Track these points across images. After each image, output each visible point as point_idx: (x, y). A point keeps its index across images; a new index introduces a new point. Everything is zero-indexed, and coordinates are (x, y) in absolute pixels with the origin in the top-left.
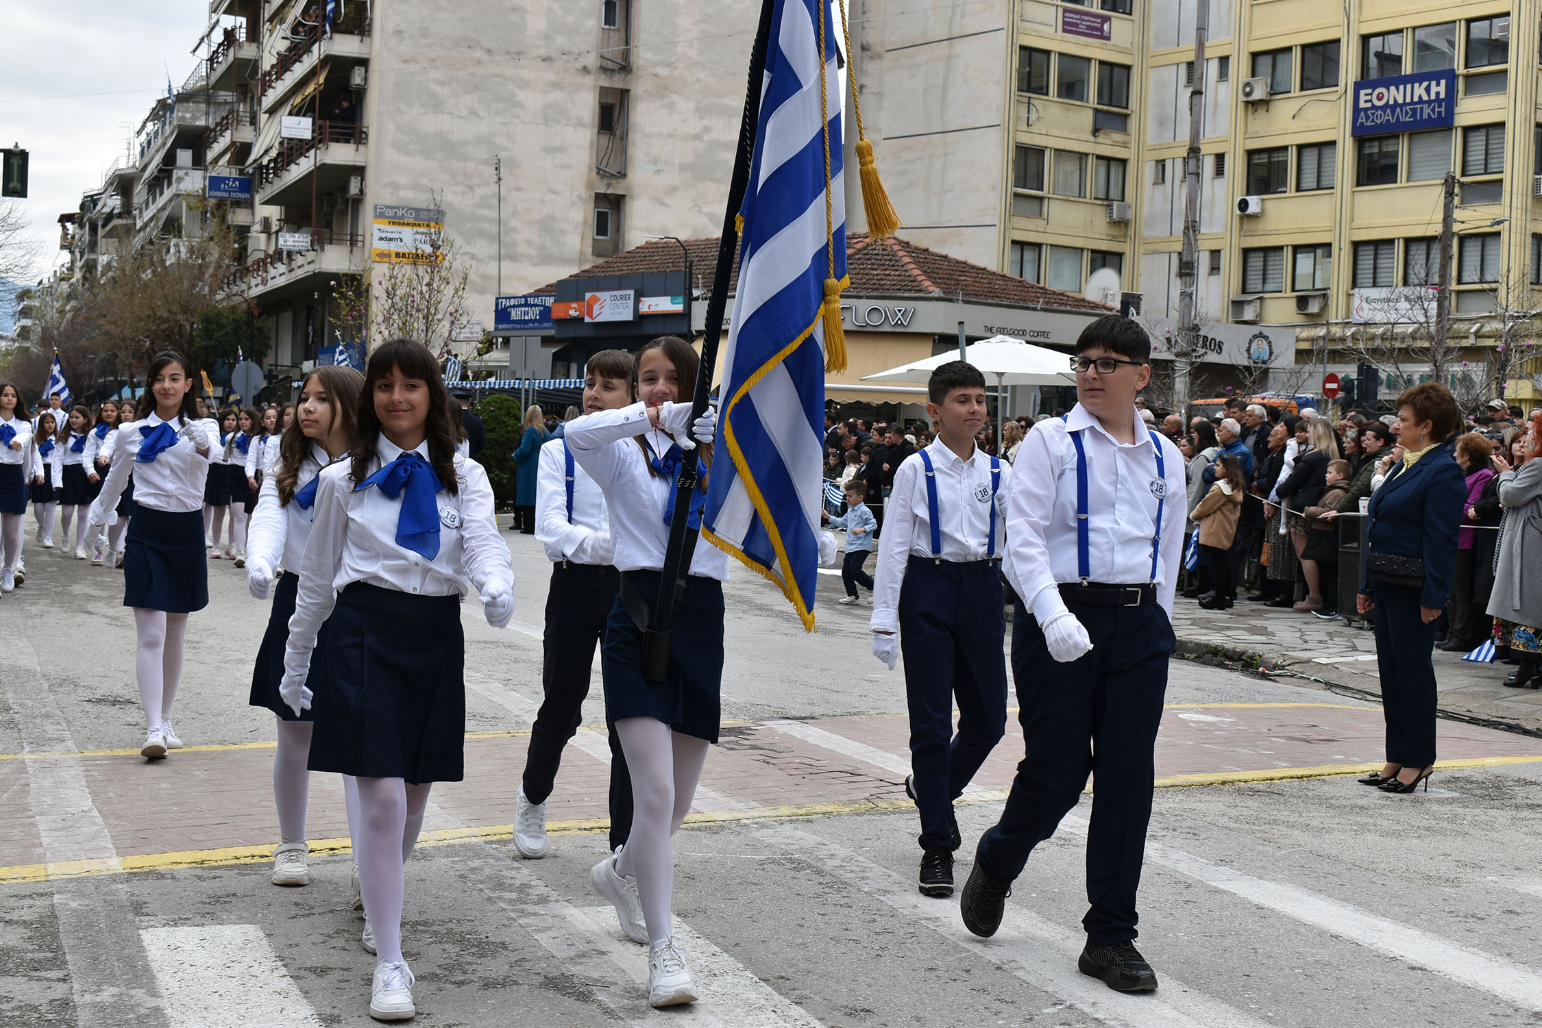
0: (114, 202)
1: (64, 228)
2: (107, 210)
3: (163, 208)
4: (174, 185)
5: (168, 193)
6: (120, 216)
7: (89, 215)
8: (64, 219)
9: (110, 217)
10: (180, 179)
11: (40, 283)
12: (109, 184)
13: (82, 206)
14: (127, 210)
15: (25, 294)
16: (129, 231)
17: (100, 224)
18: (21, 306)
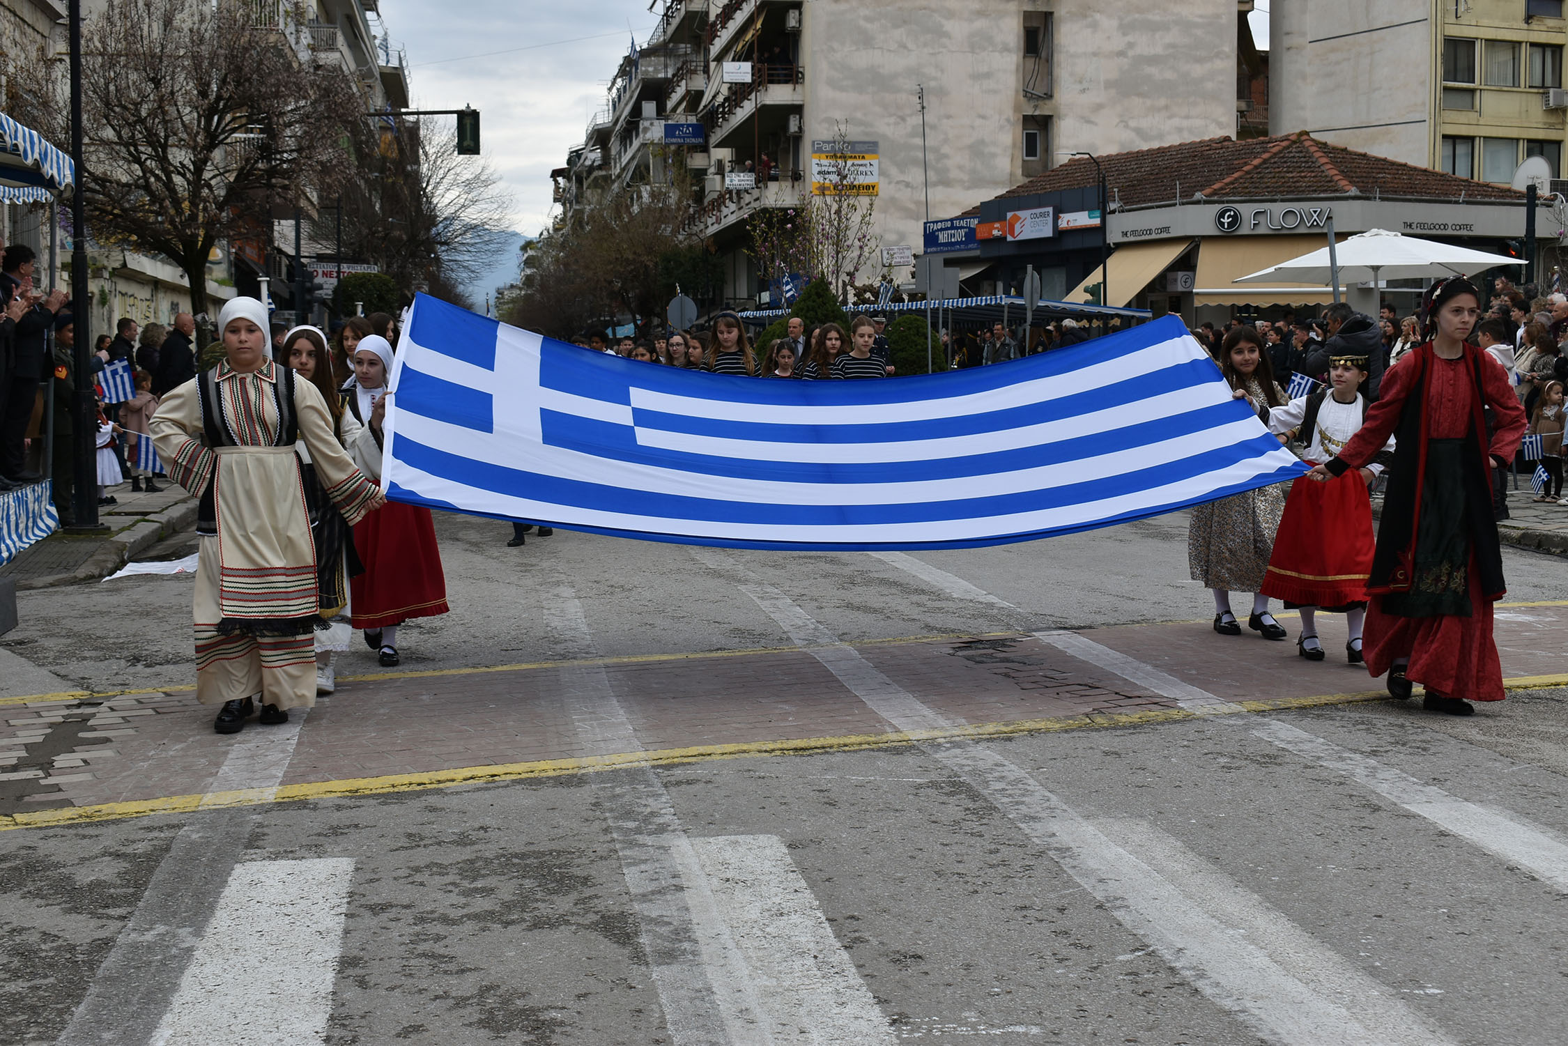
0: (595, 156)
1: (556, 182)
2: (588, 163)
3: (633, 158)
4: (641, 135)
5: (636, 143)
6: (600, 167)
7: (575, 169)
8: (556, 174)
9: (591, 169)
10: (646, 130)
11: (541, 234)
12: (589, 138)
13: (569, 162)
14: (606, 161)
15: (528, 245)
16: (607, 179)
17: (585, 175)
18: (526, 255)
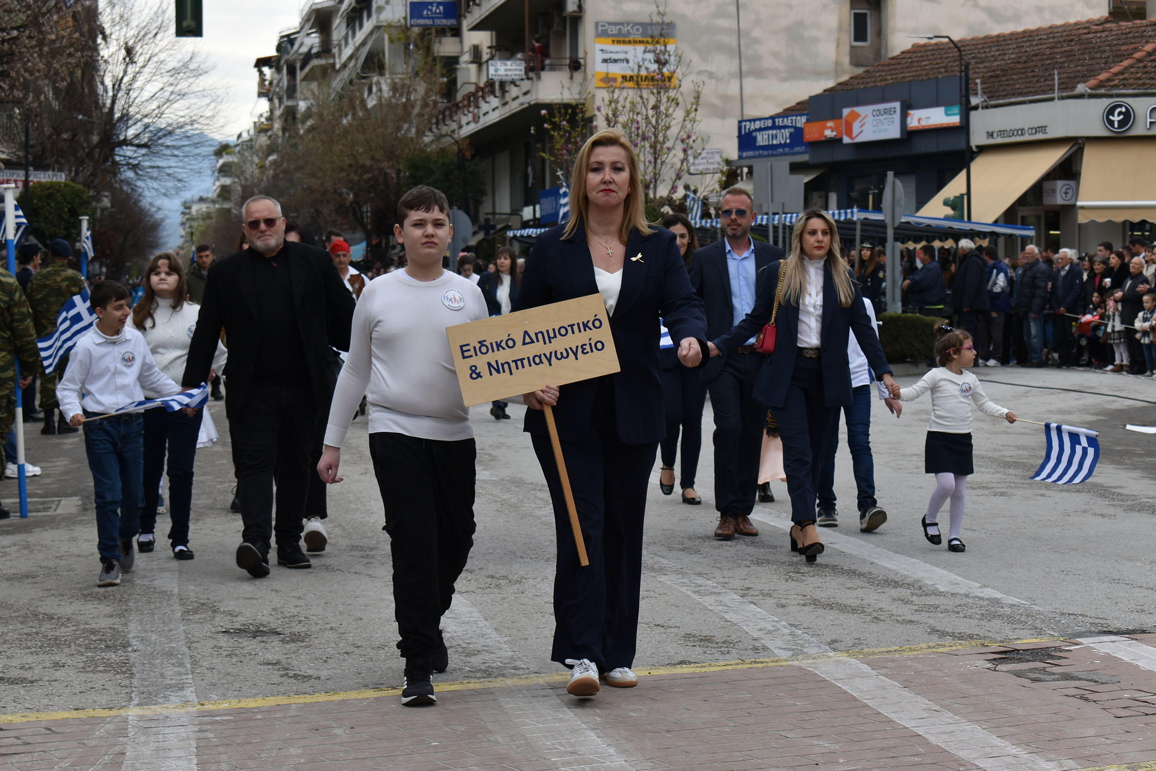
0: (313, 41)
1: (261, 73)
2: (304, 50)
3: (363, 43)
4: (374, 16)
5: (368, 25)
6: (318, 55)
7: (286, 57)
8: (261, 63)
9: (308, 57)
10: (380, 9)
11: (240, 136)
12: (306, 20)
13: (279, 48)
14: (326, 49)
15: (223, 149)
16: (329, 70)
17: (298, 65)
18: (221, 161)
